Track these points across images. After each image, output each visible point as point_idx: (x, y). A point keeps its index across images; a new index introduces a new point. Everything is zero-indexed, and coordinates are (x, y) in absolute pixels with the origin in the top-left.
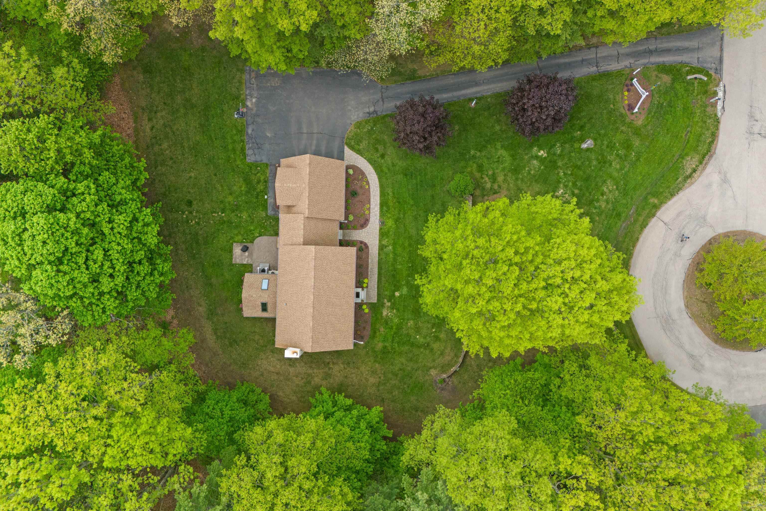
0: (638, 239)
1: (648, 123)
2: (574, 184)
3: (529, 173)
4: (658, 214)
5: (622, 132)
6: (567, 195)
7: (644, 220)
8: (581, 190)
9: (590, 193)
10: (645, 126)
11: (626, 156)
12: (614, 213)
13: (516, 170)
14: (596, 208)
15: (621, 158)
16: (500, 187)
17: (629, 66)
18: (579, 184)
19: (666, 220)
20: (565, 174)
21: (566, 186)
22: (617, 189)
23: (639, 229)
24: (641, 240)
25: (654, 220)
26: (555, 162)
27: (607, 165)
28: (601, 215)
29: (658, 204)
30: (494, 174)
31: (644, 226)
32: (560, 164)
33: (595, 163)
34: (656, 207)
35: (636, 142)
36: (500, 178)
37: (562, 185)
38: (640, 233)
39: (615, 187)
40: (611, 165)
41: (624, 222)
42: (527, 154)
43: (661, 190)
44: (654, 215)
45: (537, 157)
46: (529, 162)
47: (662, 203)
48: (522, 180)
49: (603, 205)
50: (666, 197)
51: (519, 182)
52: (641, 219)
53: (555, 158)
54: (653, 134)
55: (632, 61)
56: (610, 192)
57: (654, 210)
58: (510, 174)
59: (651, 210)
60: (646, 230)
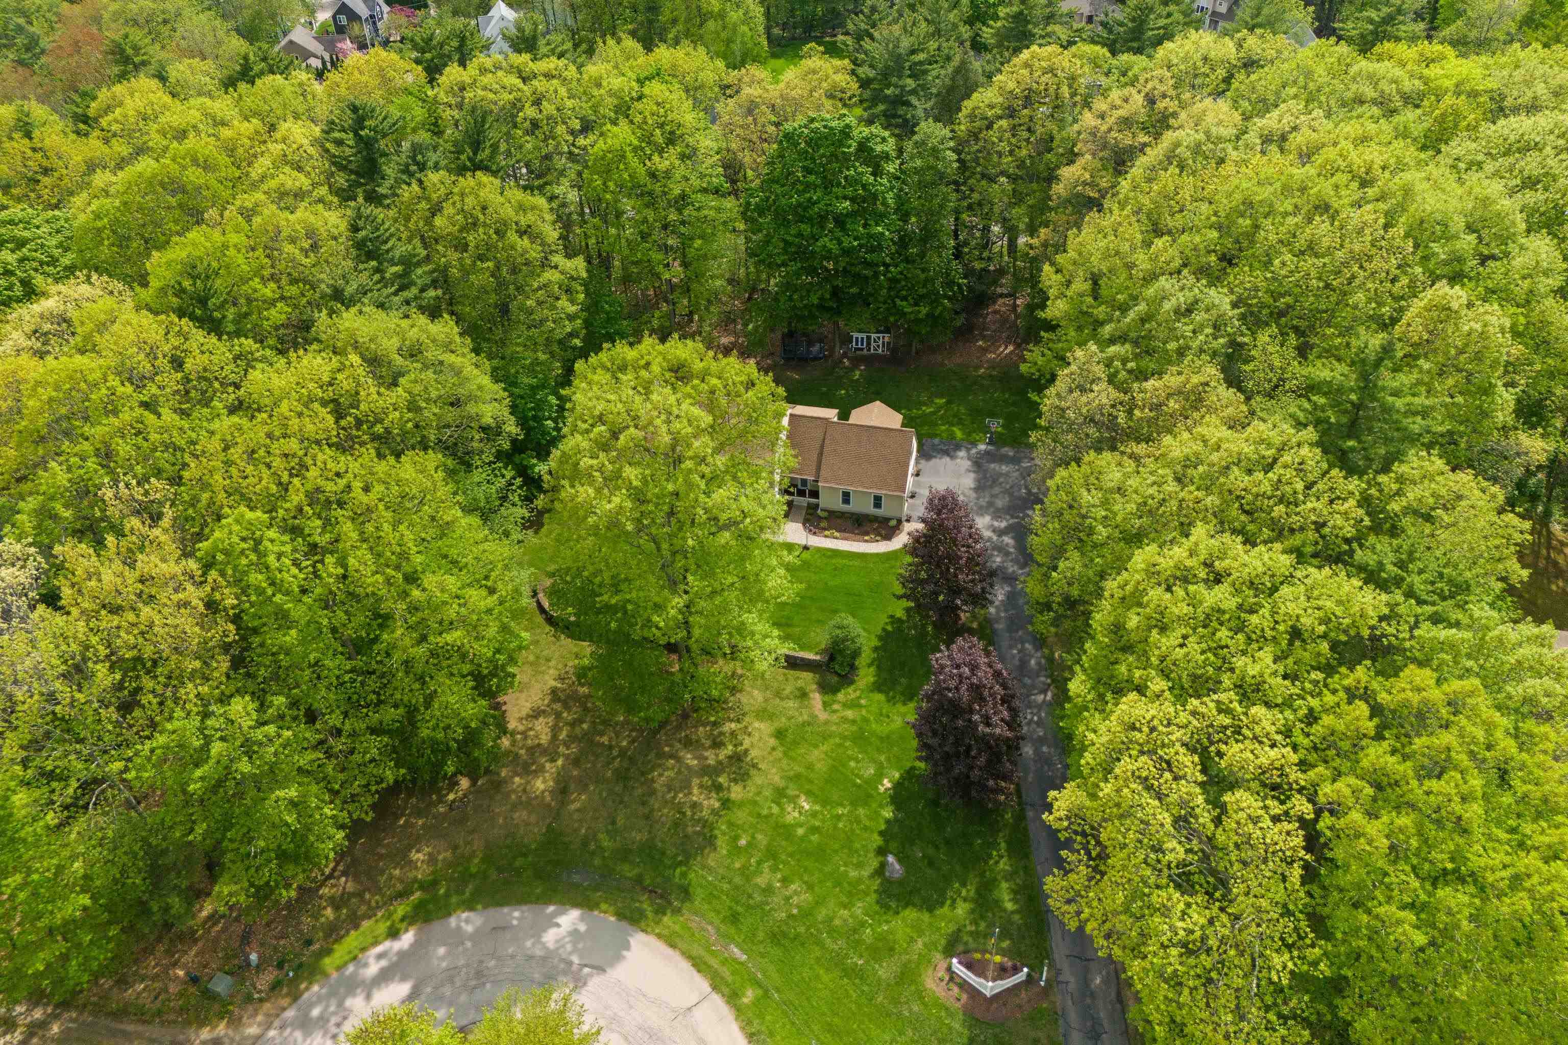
0: (673, 946)
1: (925, 1005)
2: (814, 830)
3: (851, 758)
4: (716, 998)
5: (912, 940)
6: (796, 814)
7: (710, 967)
8: (802, 839)
9: (791, 855)
10: (921, 998)
11: (859, 942)
12: (739, 909)
13: (860, 738)
14: (759, 863)
15: (855, 931)
16: (835, 711)
17: (1061, 978)
18: (815, 838)
19: (697, 1013)
20: (839, 817)
21: (814, 814)
22: (791, 916)
23: (694, 953)
24: (669, 951)
25: (704, 985)
26: (866, 804)
27: (844, 899)
28: (743, 874)
29: (738, 1002)
30: (860, 706)
31: (698, 964)
32: (861, 811)
33: (853, 874)
34: (732, 997)
35: (884, 971)
36: (850, 714)
37: (817, 808)
38: (683, 953)
39: (795, 911)
40: (845, 907)
41: (718, 929)
42: (888, 759)
43: (768, 1018)
44: (715, 988)
45: (880, 776)
46: (874, 761)
47: (739, 1011)
48: (840, 745)
49: (761, 881)
50: (749, 1023)
51: (837, 740)
52: (714, 963)
53: (874, 805)
54: (899, 1015)
55: (1072, 987)
56: (787, 899)
57: (726, 991)
58: (854, 728)
59: (728, 985)
60: (686, 965)
